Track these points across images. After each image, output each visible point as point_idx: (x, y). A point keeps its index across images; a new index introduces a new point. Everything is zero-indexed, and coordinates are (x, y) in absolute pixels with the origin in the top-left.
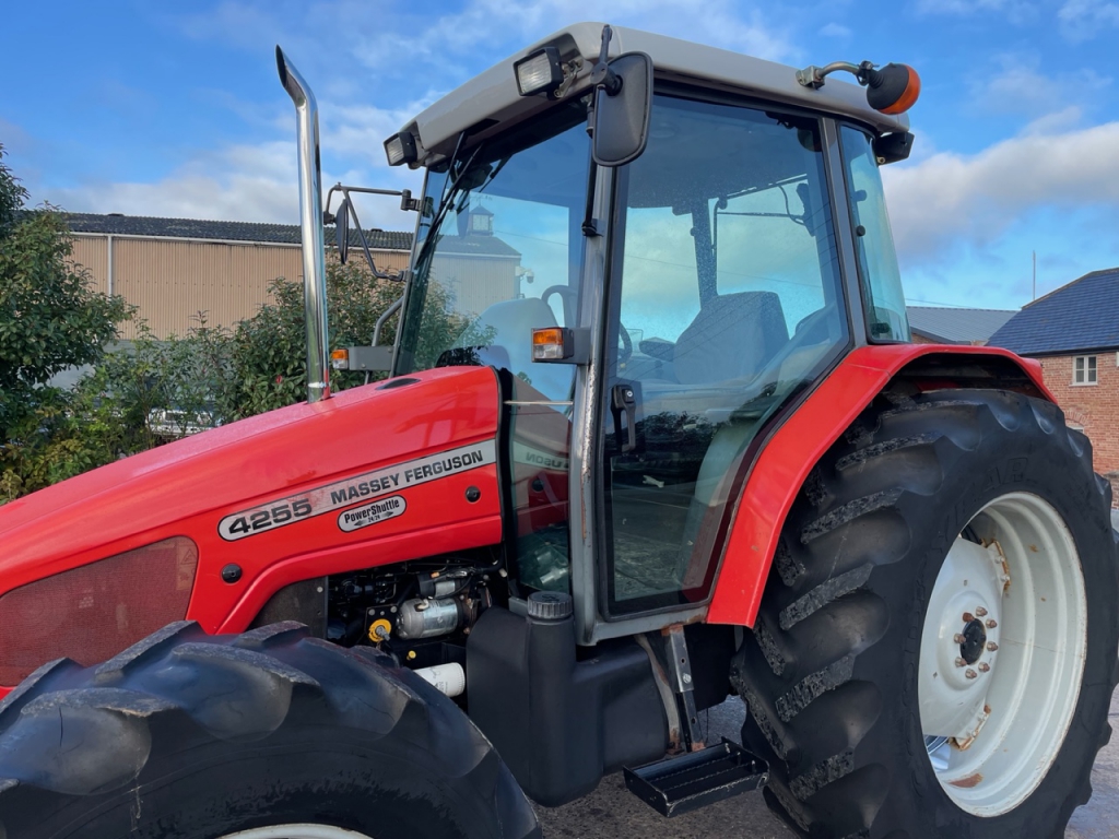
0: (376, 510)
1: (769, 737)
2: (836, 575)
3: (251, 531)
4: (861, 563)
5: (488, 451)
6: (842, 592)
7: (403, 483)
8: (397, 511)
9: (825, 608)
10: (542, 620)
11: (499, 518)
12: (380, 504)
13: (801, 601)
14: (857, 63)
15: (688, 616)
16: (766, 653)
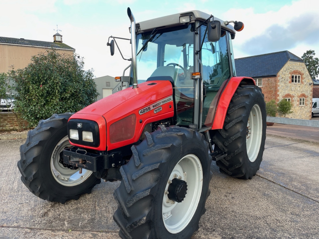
0: (159, 109)
1: (222, 149)
2: (236, 119)
3: (143, 113)
4: (241, 116)
5: (171, 97)
6: (238, 121)
7: (162, 104)
8: (161, 110)
9: (234, 125)
10: (194, 128)
11: (173, 112)
12: (159, 108)
13: (229, 124)
14: (235, 21)
15: (209, 128)
16: (222, 134)
